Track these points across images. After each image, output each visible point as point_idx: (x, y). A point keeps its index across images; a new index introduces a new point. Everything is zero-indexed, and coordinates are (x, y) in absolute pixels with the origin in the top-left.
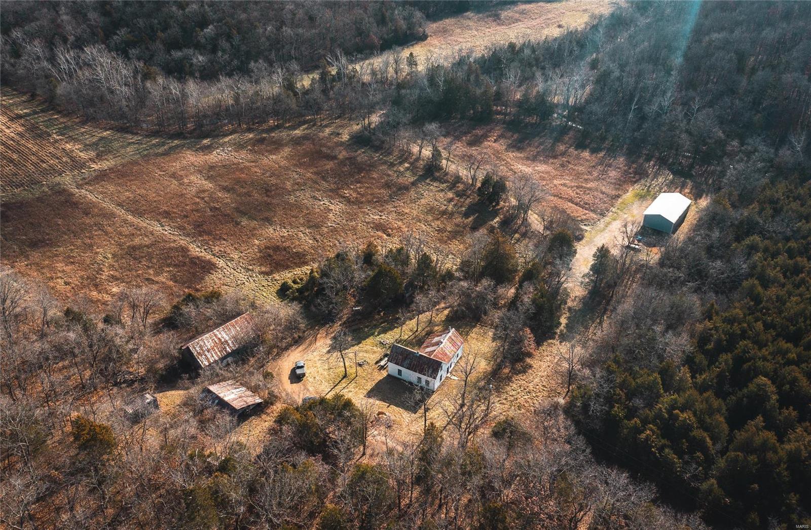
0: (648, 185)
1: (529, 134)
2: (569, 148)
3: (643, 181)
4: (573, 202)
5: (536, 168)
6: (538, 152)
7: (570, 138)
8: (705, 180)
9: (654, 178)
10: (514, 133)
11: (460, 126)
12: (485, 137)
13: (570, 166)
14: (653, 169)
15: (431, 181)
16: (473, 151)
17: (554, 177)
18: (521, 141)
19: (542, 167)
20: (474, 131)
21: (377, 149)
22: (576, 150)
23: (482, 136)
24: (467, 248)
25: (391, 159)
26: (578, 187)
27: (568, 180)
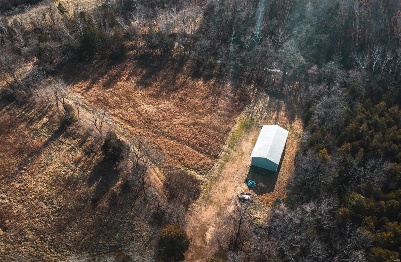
0: (251, 112)
1: (155, 67)
2: (187, 78)
3: (247, 108)
4: (190, 145)
5: (160, 106)
6: (162, 87)
7: (188, 68)
8: (294, 98)
9: (255, 103)
10: (143, 69)
11: (98, 67)
12: (119, 75)
13: (188, 99)
14: (253, 92)
15: (64, 137)
16: (107, 93)
17: (174, 115)
18: (148, 76)
19: (165, 105)
20: (110, 71)
21: (20, 104)
22: (193, 80)
23: (116, 75)
24: (85, 235)
25: (31, 114)
26: (194, 124)
27: (186, 116)
